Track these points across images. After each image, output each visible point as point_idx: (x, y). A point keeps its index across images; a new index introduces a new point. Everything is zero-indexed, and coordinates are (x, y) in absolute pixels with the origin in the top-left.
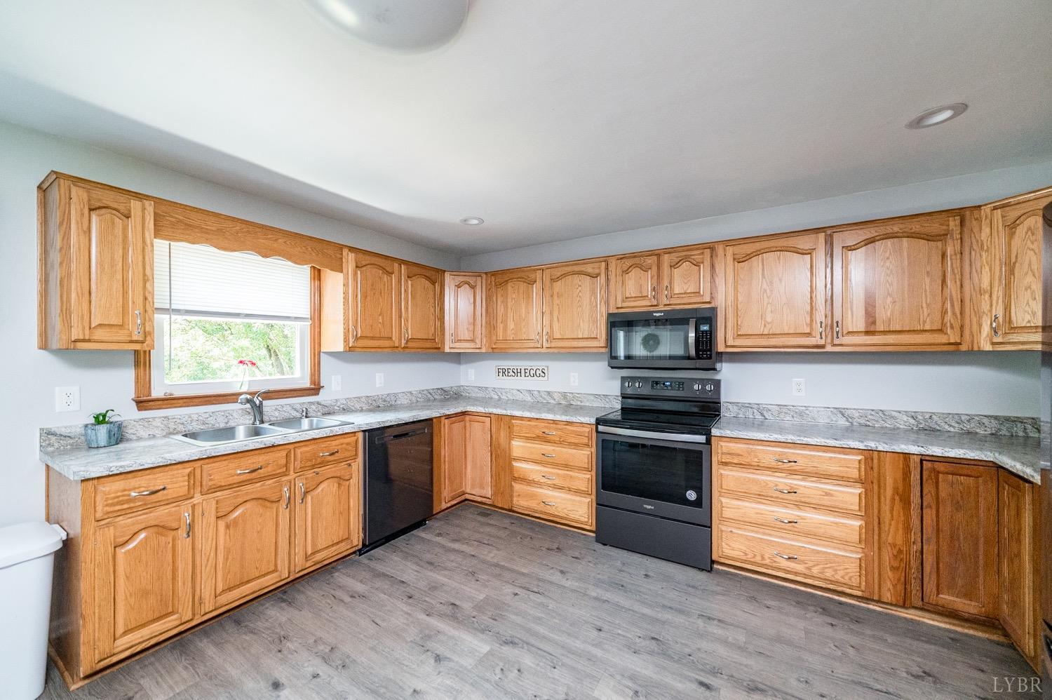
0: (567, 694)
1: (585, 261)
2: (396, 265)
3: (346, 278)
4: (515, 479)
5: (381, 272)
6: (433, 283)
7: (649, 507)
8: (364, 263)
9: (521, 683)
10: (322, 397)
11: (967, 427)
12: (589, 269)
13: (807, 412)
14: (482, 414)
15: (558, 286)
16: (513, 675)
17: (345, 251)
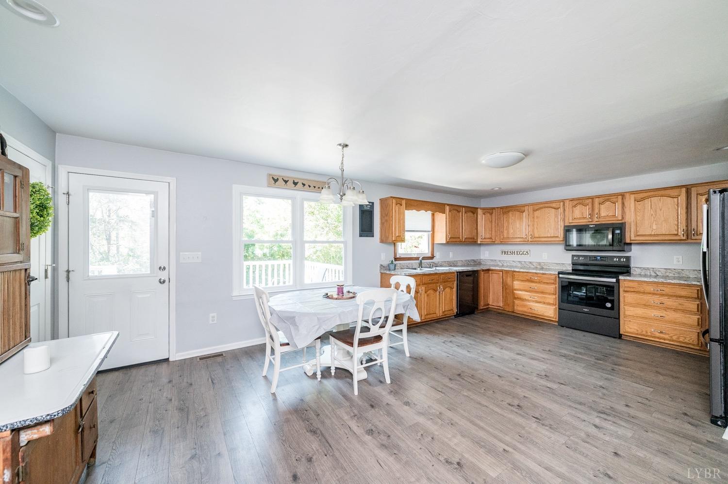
1: (551, 202)
2: (461, 208)
3: (446, 216)
4: (515, 298)
5: (457, 212)
6: (474, 214)
7: (586, 310)
8: (451, 209)
10: (434, 260)
12: (554, 205)
14: (498, 270)
17: (446, 205)
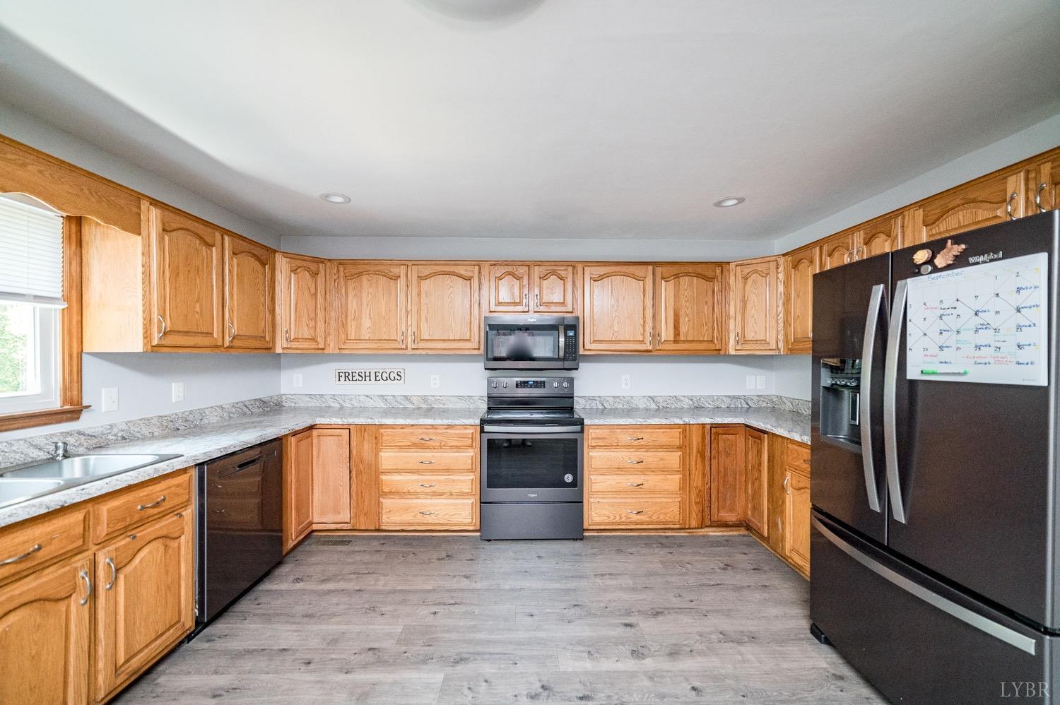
0: (540, 681)
2: (218, 235)
3: (147, 245)
5: (198, 242)
6: (263, 264)
7: (533, 495)
8: (174, 226)
9: (494, 692)
10: (85, 423)
11: (717, 404)
12: (462, 270)
13: (632, 401)
14: (336, 426)
15: (426, 285)
16: (483, 688)
17: (145, 205)
